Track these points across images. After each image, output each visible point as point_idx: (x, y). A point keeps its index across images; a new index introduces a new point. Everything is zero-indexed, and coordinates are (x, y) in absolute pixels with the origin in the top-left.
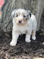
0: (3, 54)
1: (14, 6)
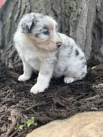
0: (4, 111)
1: (26, 6)
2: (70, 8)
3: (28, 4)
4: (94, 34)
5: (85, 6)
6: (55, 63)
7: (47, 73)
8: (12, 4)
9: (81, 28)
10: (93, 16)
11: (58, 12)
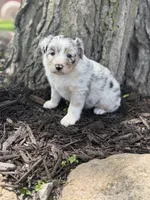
1: (54, 17)
2: (105, 25)
3: (56, 15)
4: (128, 55)
5: (122, 24)
6: (87, 94)
7: (78, 105)
8: (34, 8)
9: (116, 49)
10: (130, 36)
11: (92, 29)
